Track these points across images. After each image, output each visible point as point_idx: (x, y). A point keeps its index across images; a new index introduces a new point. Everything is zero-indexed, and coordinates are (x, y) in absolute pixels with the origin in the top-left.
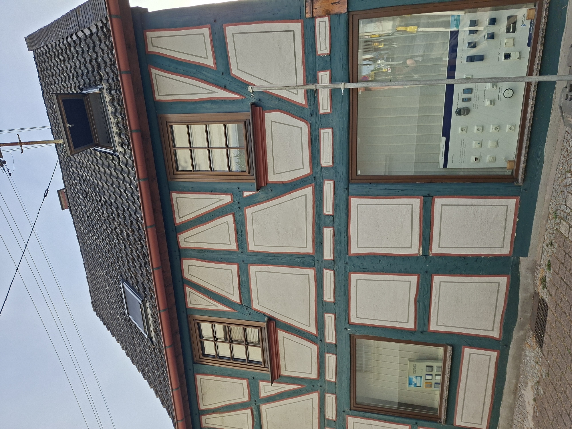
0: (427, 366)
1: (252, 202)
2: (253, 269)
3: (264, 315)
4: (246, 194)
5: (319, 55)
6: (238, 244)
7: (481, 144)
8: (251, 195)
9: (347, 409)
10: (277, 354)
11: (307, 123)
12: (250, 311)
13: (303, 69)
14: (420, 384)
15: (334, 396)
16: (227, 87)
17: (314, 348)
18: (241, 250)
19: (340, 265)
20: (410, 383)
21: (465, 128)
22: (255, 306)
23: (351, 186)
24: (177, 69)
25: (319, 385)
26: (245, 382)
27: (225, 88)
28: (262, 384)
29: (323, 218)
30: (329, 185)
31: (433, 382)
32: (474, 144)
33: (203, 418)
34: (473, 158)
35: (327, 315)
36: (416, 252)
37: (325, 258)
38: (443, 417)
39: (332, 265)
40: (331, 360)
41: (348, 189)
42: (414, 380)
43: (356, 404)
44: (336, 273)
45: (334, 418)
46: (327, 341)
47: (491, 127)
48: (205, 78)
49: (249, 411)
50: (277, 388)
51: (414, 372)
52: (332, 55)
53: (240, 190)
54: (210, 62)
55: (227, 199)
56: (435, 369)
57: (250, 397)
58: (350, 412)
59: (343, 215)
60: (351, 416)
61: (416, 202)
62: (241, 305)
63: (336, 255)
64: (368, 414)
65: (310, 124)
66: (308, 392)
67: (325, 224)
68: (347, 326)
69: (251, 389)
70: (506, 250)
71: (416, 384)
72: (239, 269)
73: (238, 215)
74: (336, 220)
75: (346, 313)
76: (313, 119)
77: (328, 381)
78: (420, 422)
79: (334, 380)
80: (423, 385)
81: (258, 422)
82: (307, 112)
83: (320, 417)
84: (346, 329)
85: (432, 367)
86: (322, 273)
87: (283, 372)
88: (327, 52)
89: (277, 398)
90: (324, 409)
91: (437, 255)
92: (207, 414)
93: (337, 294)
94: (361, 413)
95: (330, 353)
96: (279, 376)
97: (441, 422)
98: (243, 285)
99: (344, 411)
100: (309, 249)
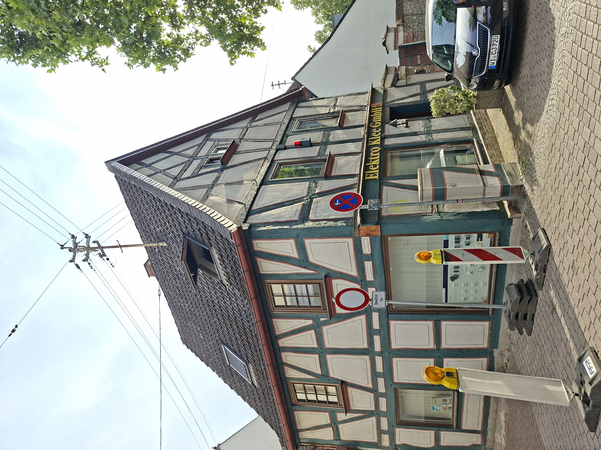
0: (443, 400)
1: (325, 323)
2: (329, 357)
3: (338, 380)
4: (322, 319)
5: (365, 254)
6: (318, 344)
7: (467, 292)
8: (326, 320)
9: (395, 425)
10: (348, 399)
11: (359, 285)
12: (328, 378)
13: (355, 260)
14: (440, 409)
15: (386, 419)
16: (307, 267)
17: (372, 395)
18: (320, 347)
19: (386, 354)
20: (433, 409)
21: (456, 285)
22: (331, 375)
23: (390, 316)
24: (274, 258)
25: (376, 413)
26: (327, 414)
27: (305, 268)
28: (338, 414)
29: (373, 331)
30: (375, 315)
31: (448, 407)
32: (462, 292)
33: (300, 434)
34: (462, 298)
35: (379, 379)
36: (433, 347)
37: (376, 350)
38: (455, 426)
39: (381, 354)
40: (383, 401)
41: (388, 317)
42: (436, 407)
43: (400, 421)
44: (383, 358)
45: (387, 429)
46: (380, 391)
47: (472, 284)
48: (292, 263)
49: (331, 428)
50: (350, 416)
51: (436, 403)
52: (373, 254)
53: (318, 317)
54: (296, 255)
55: (310, 322)
56: (448, 401)
57: (331, 421)
58: (397, 426)
59: (386, 329)
60: (397, 428)
61: (430, 324)
62: (322, 375)
63: (382, 349)
64: (408, 427)
65: (361, 285)
66: (369, 417)
67: (374, 333)
68: (392, 384)
69: (331, 417)
70: (485, 345)
71: (437, 409)
72: (319, 357)
73: (317, 330)
74: (382, 332)
75: (391, 377)
76: (363, 283)
77: (381, 411)
78: (440, 429)
79: (386, 411)
80: (441, 409)
81: (337, 434)
82: (359, 279)
83: (378, 429)
84: (391, 385)
85: (446, 400)
86: (375, 358)
87: (352, 408)
88: (370, 252)
89: (349, 421)
90: (380, 425)
91: (445, 349)
92: (302, 431)
93: (384, 368)
94: (404, 426)
95: (382, 397)
96: (350, 410)
97: (453, 428)
98: (323, 365)
99: (393, 426)
100: (365, 346)
